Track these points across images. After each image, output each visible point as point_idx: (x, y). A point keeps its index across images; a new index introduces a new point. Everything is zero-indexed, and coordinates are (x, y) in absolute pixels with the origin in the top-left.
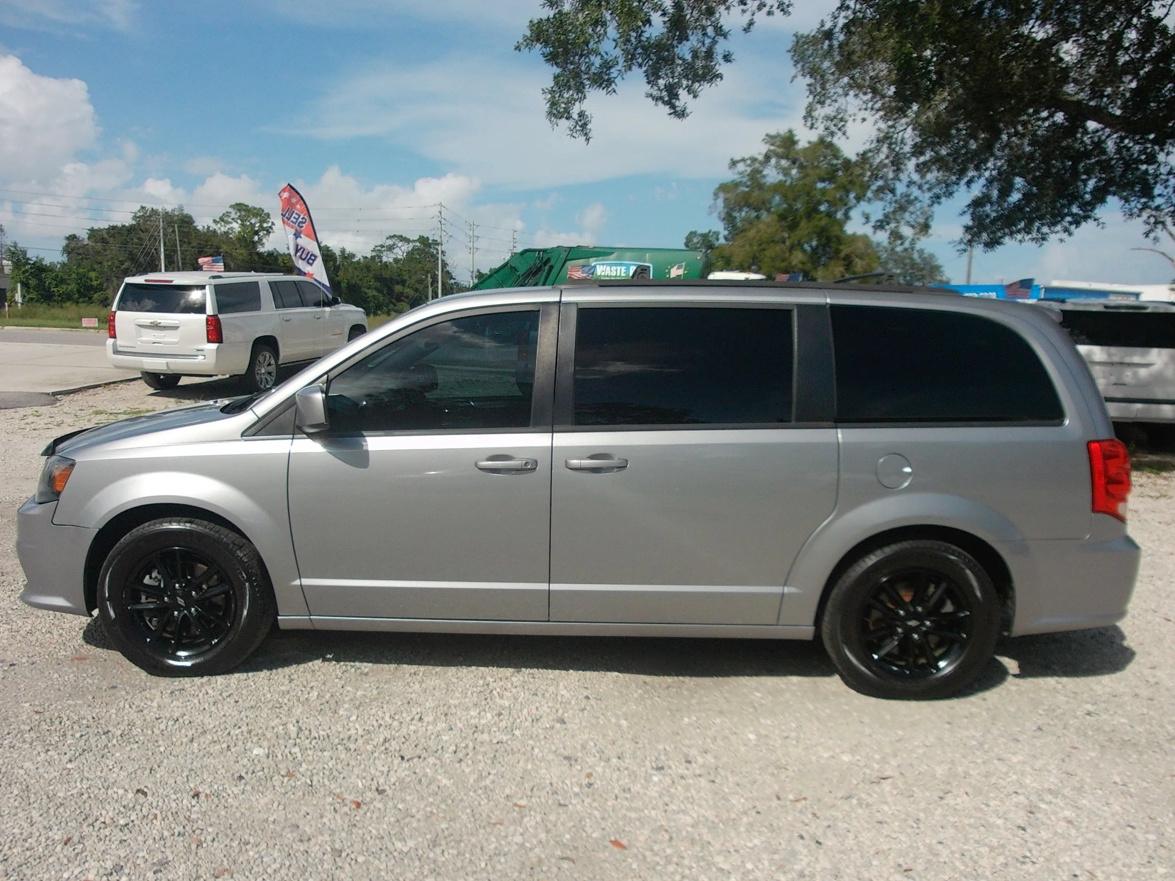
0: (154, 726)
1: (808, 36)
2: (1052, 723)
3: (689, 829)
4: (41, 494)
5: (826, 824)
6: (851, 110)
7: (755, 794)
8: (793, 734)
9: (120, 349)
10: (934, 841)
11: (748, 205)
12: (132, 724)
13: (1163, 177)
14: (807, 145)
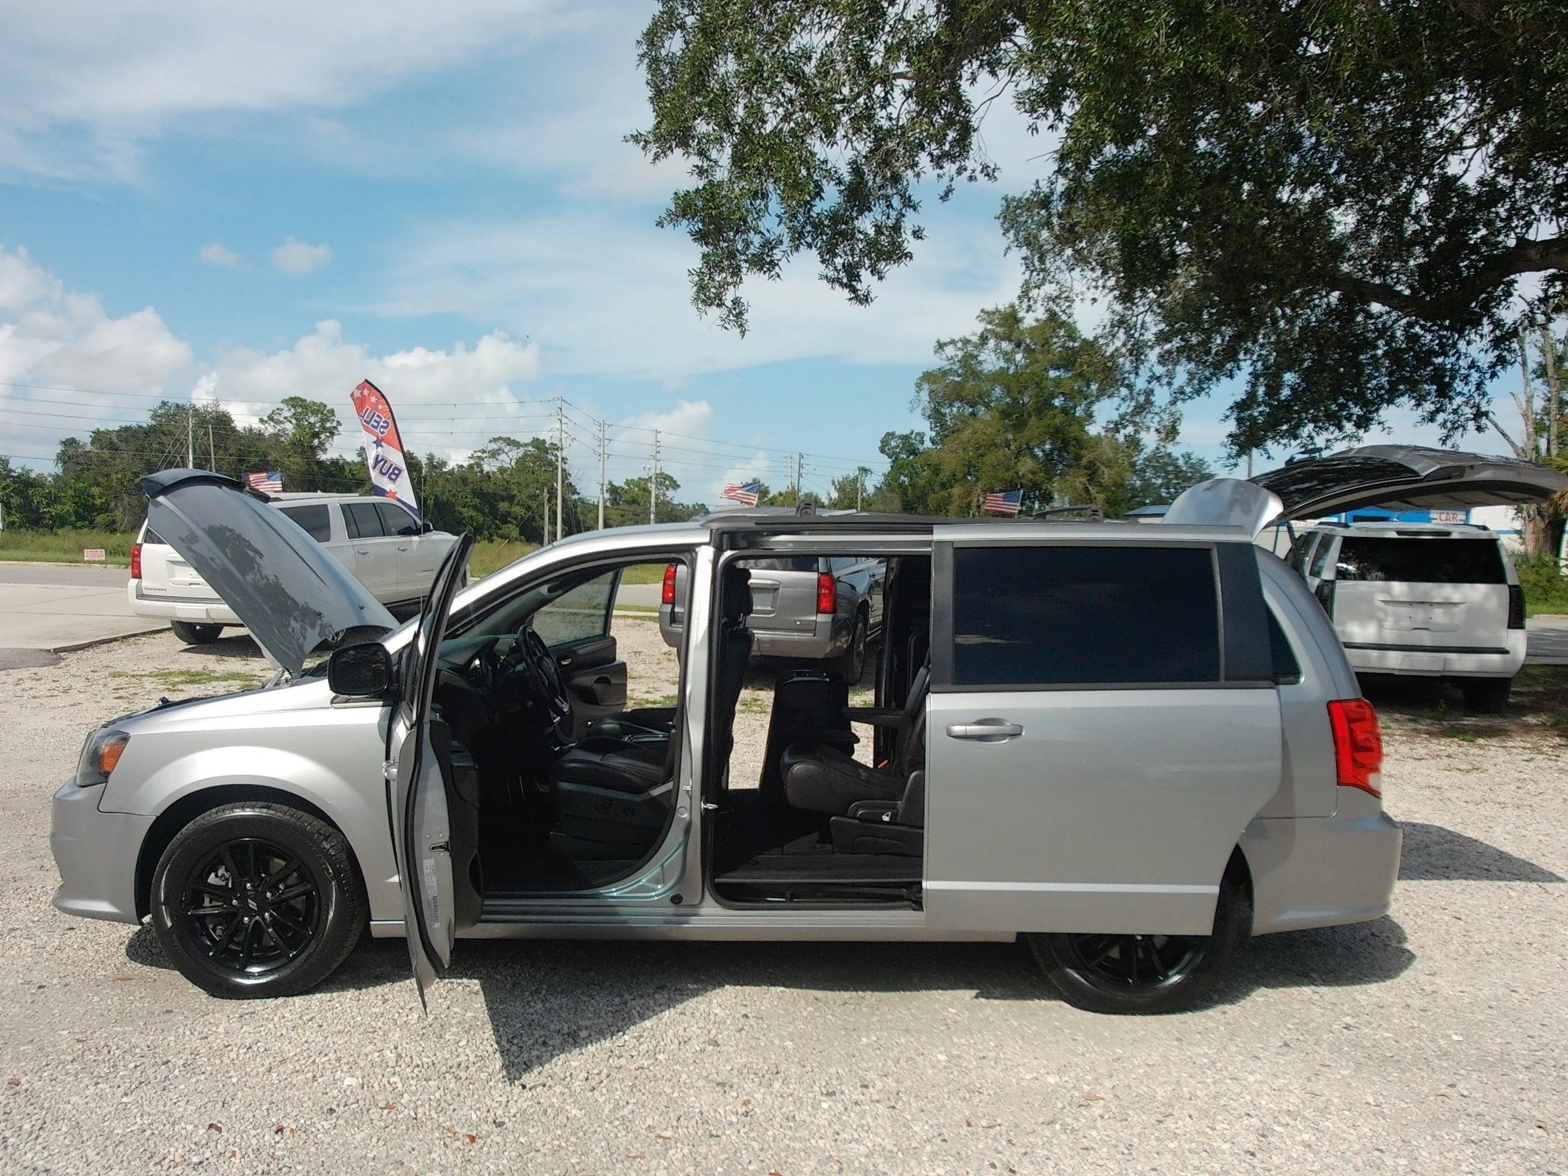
0: (222, 1055)
1: (1020, 199)
2: (1301, 1038)
3: (863, 1159)
4: (84, 775)
5: (1023, 1151)
6: (1079, 287)
7: (942, 1121)
8: (992, 1054)
9: (145, 592)
10: (1147, 1168)
11: (960, 398)
12: (195, 1053)
13: (1463, 371)
14: (1034, 324)
